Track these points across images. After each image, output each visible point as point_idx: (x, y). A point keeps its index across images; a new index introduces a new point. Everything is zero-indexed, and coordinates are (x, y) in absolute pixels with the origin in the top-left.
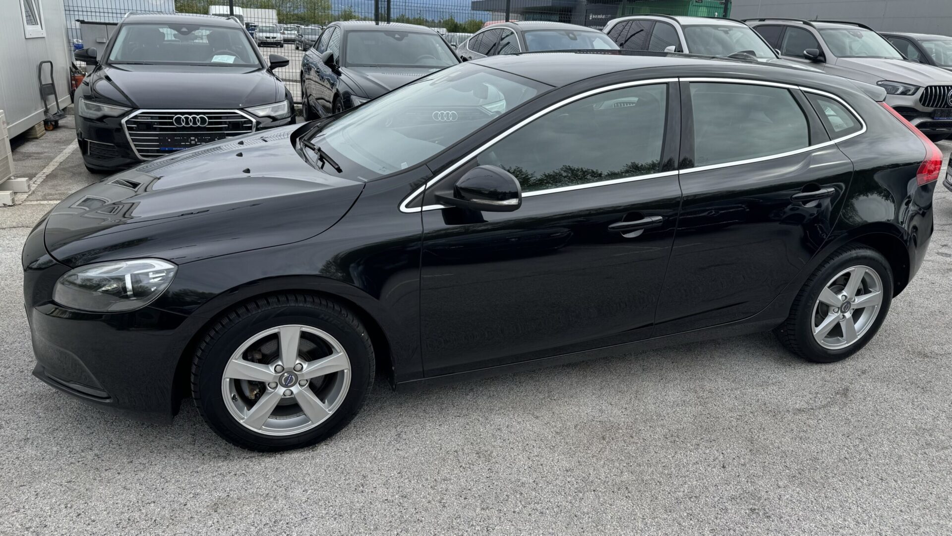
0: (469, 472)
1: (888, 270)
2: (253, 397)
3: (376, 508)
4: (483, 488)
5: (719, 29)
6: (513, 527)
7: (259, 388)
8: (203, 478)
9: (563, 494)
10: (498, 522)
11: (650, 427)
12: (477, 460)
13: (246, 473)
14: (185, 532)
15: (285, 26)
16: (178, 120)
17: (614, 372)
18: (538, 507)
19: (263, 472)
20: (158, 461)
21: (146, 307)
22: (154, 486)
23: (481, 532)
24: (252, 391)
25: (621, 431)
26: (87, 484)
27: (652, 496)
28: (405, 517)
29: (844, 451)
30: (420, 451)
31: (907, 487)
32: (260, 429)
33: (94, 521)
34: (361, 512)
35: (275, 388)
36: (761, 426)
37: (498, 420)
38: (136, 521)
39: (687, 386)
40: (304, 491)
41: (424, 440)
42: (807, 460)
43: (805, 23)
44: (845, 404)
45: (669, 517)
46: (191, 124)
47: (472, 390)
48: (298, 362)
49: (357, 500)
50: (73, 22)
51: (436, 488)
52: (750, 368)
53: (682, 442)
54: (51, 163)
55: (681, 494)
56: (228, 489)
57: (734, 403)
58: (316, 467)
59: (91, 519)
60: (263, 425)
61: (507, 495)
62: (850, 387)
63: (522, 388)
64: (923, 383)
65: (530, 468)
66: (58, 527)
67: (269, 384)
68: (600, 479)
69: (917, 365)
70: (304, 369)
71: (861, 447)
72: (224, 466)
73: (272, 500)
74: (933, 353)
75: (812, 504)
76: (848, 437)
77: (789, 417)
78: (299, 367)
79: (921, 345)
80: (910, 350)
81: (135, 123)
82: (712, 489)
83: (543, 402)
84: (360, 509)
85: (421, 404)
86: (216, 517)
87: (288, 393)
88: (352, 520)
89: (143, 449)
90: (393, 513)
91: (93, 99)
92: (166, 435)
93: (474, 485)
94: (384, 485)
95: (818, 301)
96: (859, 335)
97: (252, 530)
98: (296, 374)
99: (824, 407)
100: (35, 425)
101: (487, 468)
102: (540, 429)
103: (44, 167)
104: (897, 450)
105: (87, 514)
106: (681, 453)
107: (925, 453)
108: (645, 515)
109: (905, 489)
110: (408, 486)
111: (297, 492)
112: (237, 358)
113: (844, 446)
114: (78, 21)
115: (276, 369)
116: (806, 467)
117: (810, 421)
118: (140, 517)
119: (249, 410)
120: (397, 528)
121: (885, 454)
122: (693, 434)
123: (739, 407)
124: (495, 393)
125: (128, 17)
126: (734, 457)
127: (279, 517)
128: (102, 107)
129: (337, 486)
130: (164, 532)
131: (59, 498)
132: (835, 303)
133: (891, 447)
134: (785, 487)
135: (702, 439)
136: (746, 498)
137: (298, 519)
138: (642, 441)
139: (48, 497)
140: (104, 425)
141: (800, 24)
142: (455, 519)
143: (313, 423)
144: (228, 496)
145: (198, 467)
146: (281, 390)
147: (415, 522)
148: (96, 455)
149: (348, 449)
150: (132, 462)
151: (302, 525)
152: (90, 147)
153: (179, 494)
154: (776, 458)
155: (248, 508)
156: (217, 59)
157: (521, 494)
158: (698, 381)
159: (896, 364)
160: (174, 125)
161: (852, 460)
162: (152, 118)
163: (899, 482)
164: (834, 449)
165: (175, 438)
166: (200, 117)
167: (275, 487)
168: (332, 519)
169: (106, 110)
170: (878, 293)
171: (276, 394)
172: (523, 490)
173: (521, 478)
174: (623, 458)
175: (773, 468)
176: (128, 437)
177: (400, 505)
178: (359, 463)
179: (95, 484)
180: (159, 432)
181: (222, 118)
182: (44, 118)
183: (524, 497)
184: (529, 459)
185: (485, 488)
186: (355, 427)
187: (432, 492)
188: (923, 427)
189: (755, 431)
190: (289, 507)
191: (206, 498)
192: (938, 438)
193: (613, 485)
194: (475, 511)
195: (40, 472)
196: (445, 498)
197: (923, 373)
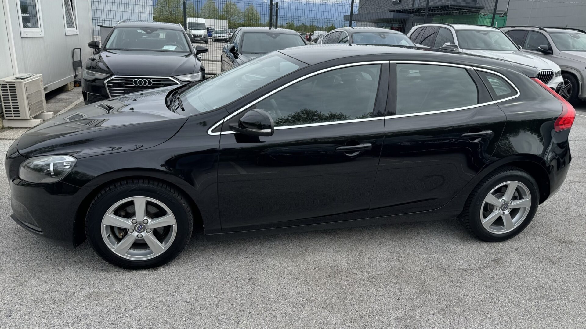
0: (240, 289)
1: (534, 185)
2: (121, 237)
3: (178, 305)
4: (245, 299)
5: (480, 32)
6: (254, 323)
7: (124, 232)
8: (89, 280)
9: (292, 306)
10: (246, 319)
11: (361, 272)
12: (248, 283)
13: (113, 280)
14: (68, 308)
15: (231, 30)
16: (136, 82)
17: (351, 238)
18: (273, 312)
19: (123, 280)
20: (68, 269)
21: (59, 181)
22: (61, 283)
23: (234, 324)
24: (120, 233)
25: (342, 273)
26: (26, 278)
27: (346, 312)
28: (193, 311)
29: (482, 296)
30: (216, 275)
31: (516, 322)
32: (124, 256)
33: (23, 298)
34: (169, 307)
35: (132, 232)
36: (433, 277)
37: (270, 261)
38: (45, 300)
39: (395, 249)
40: (141, 292)
41: (221, 269)
42: (455, 300)
43: (540, 29)
44: (495, 268)
45: (352, 326)
46: (143, 84)
47: (260, 243)
48: (145, 218)
49: (169, 300)
50: (97, 27)
51: (217, 297)
52: (440, 242)
53: (378, 282)
54: (71, 105)
55: (364, 313)
56: (100, 287)
57: (421, 262)
58: (153, 279)
59: (22, 297)
60: (126, 253)
61: (257, 304)
62: (503, 258)
63: (291, 244)
64: (555, 259)
65: (277, 290)
66: (3, 299)
67: (129, 230)
68: (317, 300)
69: (555, 247)
70: (149, 223)
71: (495, 295)
72: (103, 275)
73: (122, 295)
74: (570, 241)
75: (447, 326)
76: (488, 288)
77: (454, 273)
78: (146, 221)
79: (563, 235)
80: (555, 238)
81: (112, 83)
82: (386, 311)
83: (301, 253)
84: (169, 305)
85: (227, 249)
86: (88, 301)
87: (140, 236)
88: (162, 310)
89: (63, 262)
90: (187, 309)
91: (91, 69)
92: (78, 256)
93: (240, 297)
94: (188, 293)
95: (484, 202)
96: (515, 226)
97: (105, 310)
98: (144, 225)
99: (480, 268)
100: (11, 245)
101: (252, 288)
102: (293, 268)
103: (66, 107)
104: (519, 298)
105: (21, 294)
106: (374, 289)
107: (538, 302)
108: (337, 323)
109: (515, 323)
110: (201, 295)
111: (138, 293)
112: (109, 213)
113: (484, 293)
114: (99, 26)
115: (133, 221)
116: (452, 304)
117: (467, 276)
118: (47, 298)
119: (118, 243)
120: (186, 317)
121: (510, 300)
122: (386, 278)
123: (423, 265)
124: (273, 246)
125: (119, 23)
126: (408, 294)
127: (122, 305)
128: (95, 74)
129: (161, 291)
130: (57, 307)
131: (9, 284)
132: (497, 204)
133: (515, 296)
134: (433, 315)
135: (391, 281)
136: (405, 319)
137: (132, 307)
138: (352, 279)
139: (4, 283)
140: (47, 248)
141: (537, 29)
142: (222, 315)
143: (155, 255)
144: (99, 291)
145: (88, 274)
146: (135, 234)
147: (198, 315)
148: (37, 264)
149: (175, 272)
150: (54, 269)
151: (133, 311)
152: (88, 96)
153: (73, 288)
154: (435, 296)
155: (107, 298)
156: (166, 48)
157: (266, 304)
158: (403, 247)
159: (541, 246)
160: (133, 85)
161: (485, 302)
162: (121, 80)
163: (512, 318)
164: (476, 294)
165: (82, 257)
166: (148, 81)
167: (126, 288)
168: (151, 309)
169: (97, 75)
170: (528, 199)
171: (133, 236)
172: (269, 302)
173: (270, 295)
174: (337, 289)
175: (430, 302)
176: (57, 255)
177: (193, 304)
178: (178, 279)
179: (31, 279)
180: (75, 254)
181: (161, 81)
182: (74, 80)
183: (267, 306)
184: (279, 285)
185: (246, 299)
186: (183, 259)
187: (214, 299)
188: (544, 286)
189: (428, 280)
190: (130, 300)
191: (86, 291)
192: (551, 293)
193: (324, 304)
194: (235, 312)
195: (5, 270)
196: (220, 303)
197: (558, 253)
